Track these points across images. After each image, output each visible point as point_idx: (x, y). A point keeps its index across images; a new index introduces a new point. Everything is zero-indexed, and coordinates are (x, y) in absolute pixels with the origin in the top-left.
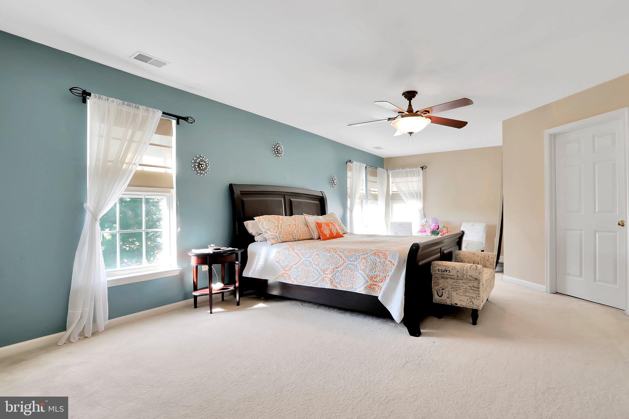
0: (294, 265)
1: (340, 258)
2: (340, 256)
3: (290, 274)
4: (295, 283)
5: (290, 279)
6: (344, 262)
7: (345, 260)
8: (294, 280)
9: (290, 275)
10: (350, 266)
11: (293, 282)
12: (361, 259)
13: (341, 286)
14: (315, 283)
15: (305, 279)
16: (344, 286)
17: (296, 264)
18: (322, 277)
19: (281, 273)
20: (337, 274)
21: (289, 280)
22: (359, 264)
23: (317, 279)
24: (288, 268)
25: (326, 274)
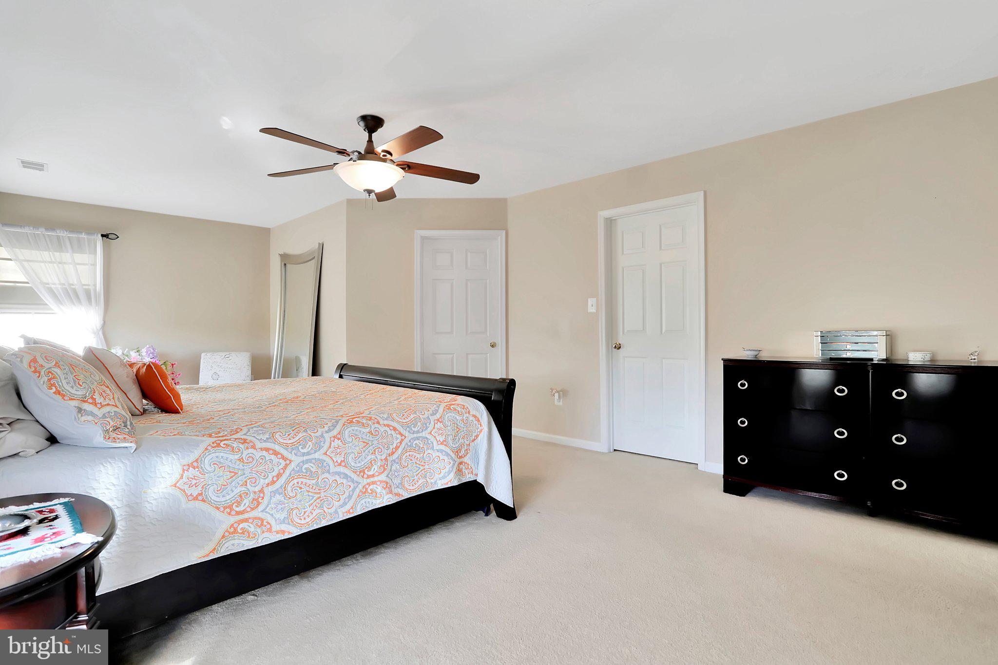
0: (268, 485)
1: (393, 432)
2: (392, 428)
3: (260, 515)
4: (289, 533)
5: (270, 530)
6: (403, 437)
7: (404, 434)
8: (284, 527)
9: (262, 520)
10: (415, 442)
11: (283, 532)
12: (432, 423)
13: (407, 489)
14: (348, 507)
15: (318, 511)
16: (411, 488)
17: (273, 482)
18: (360, 487)
19: (224, 527)
20: (394, 468)
21: (266, 534)
22: (432, 433)
23: (350, 497)
24: (246, 502)
25: (369, 477)
